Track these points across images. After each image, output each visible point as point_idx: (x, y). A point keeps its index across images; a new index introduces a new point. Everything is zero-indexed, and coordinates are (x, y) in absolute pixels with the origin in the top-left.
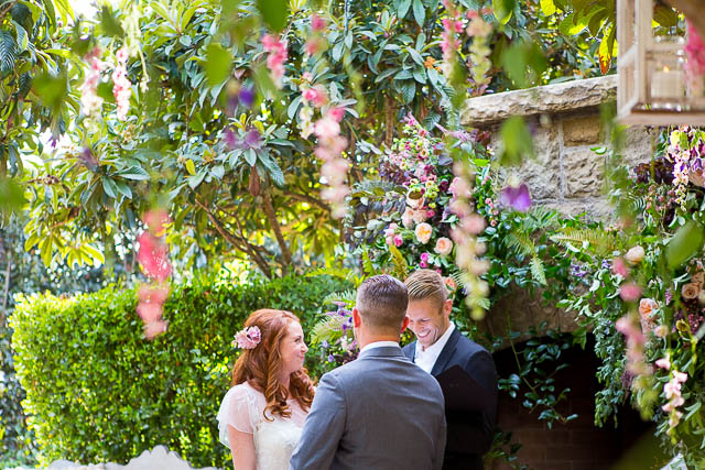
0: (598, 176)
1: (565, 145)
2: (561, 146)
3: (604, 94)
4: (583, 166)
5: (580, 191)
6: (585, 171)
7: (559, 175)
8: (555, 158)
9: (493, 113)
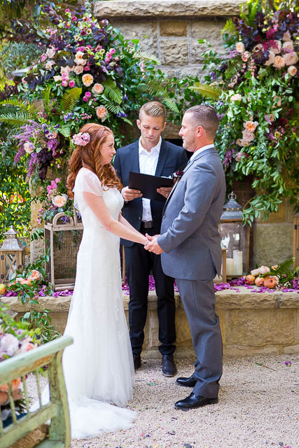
0: (183, 55)
1: (161, 35)
2: (158, 35)
3: (197, 10)
4: (174, 48)
5: (172, 62)
6: (175, 51)
7: (157, 51)
8: (155, 42)
9: (122, 12)
